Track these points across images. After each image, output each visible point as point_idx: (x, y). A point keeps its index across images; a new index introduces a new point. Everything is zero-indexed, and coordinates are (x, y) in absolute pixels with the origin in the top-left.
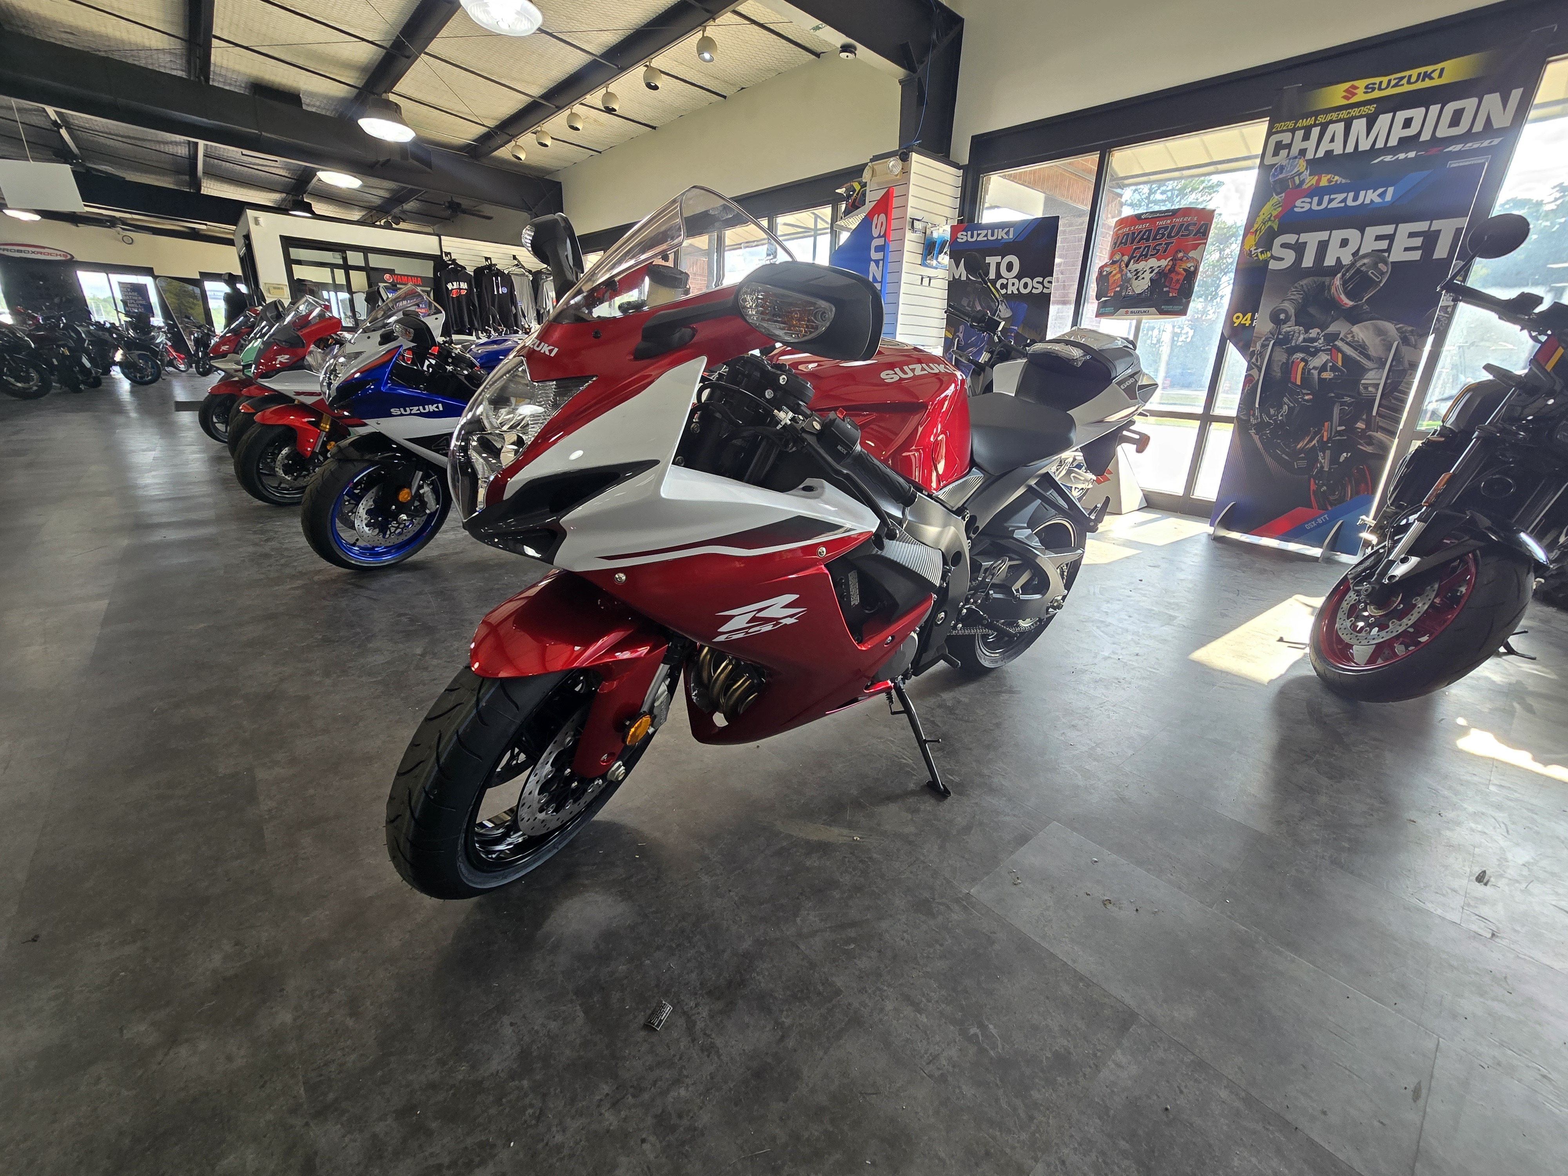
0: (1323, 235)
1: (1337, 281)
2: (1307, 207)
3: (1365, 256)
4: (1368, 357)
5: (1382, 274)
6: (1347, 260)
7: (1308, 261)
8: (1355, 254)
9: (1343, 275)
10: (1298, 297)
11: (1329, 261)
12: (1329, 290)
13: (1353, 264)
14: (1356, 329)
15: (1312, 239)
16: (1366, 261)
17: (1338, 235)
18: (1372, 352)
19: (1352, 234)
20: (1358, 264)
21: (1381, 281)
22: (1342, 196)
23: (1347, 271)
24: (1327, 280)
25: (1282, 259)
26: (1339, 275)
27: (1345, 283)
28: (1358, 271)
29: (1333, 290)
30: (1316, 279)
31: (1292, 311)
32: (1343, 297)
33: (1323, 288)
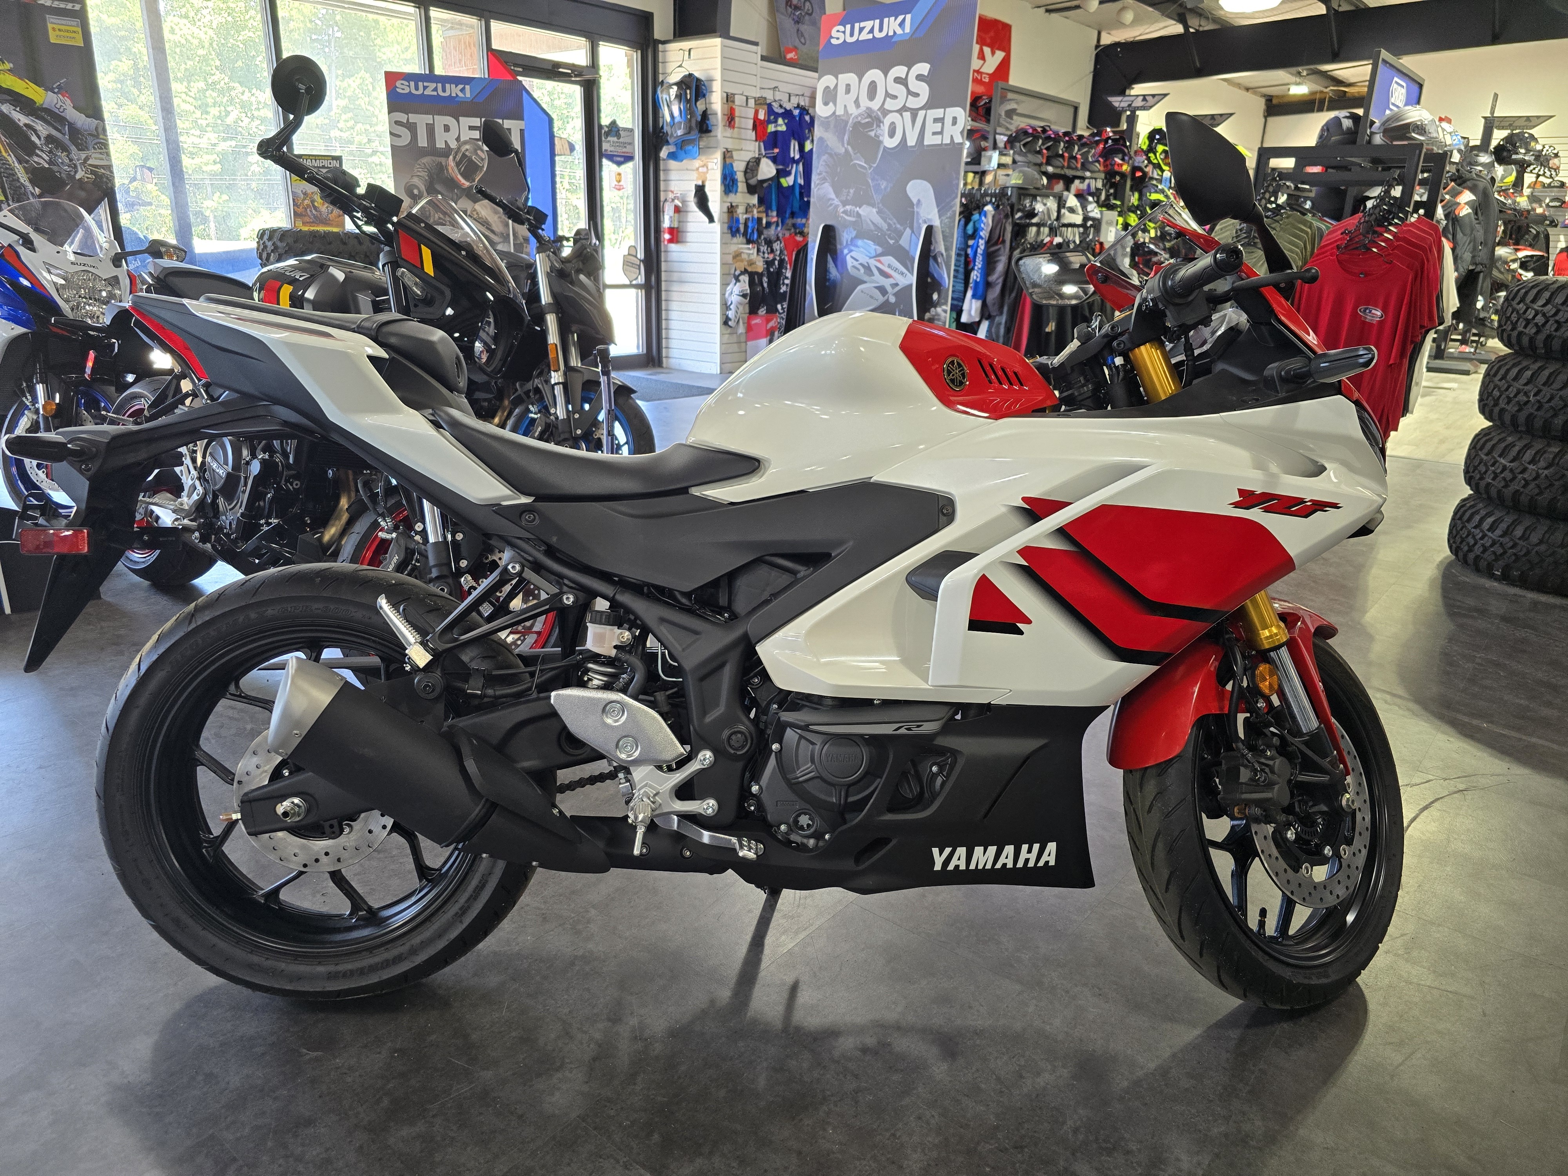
0: (428, 119)
1: (451, 163)
2: (407, 91)
3: (465, 143)
4: (493, 232)
5: (482, 160)
6: (453, 145)
7: (423, 142)
8: (458, 139)
9: (454, 158)
10: (424, 174)
11: (440, 144)
12: (447, 170)
13: (459, 148)
14: (477, 206)
15: (421, 120)
16: (467, 147)
17: (441, 120)
18: (495, 228)
19: (450, 120)
20: (463, 149)
21: (483, 166)
22: (433, 85)
23: (456, 153)
24: (443, 160)
25: (400, 136)
26: (451, 157)
27: (458, 164)
28: (464, 155)
29: (450, 170)
30: (434, 158)
31: (423, 188)
32: (459, 177)
33: (441, 168)
